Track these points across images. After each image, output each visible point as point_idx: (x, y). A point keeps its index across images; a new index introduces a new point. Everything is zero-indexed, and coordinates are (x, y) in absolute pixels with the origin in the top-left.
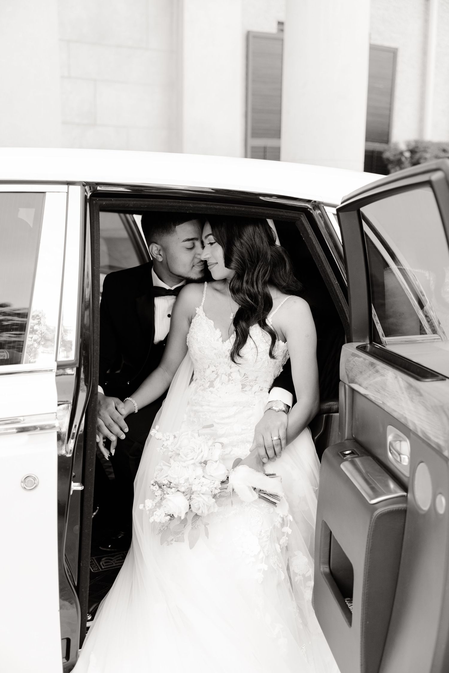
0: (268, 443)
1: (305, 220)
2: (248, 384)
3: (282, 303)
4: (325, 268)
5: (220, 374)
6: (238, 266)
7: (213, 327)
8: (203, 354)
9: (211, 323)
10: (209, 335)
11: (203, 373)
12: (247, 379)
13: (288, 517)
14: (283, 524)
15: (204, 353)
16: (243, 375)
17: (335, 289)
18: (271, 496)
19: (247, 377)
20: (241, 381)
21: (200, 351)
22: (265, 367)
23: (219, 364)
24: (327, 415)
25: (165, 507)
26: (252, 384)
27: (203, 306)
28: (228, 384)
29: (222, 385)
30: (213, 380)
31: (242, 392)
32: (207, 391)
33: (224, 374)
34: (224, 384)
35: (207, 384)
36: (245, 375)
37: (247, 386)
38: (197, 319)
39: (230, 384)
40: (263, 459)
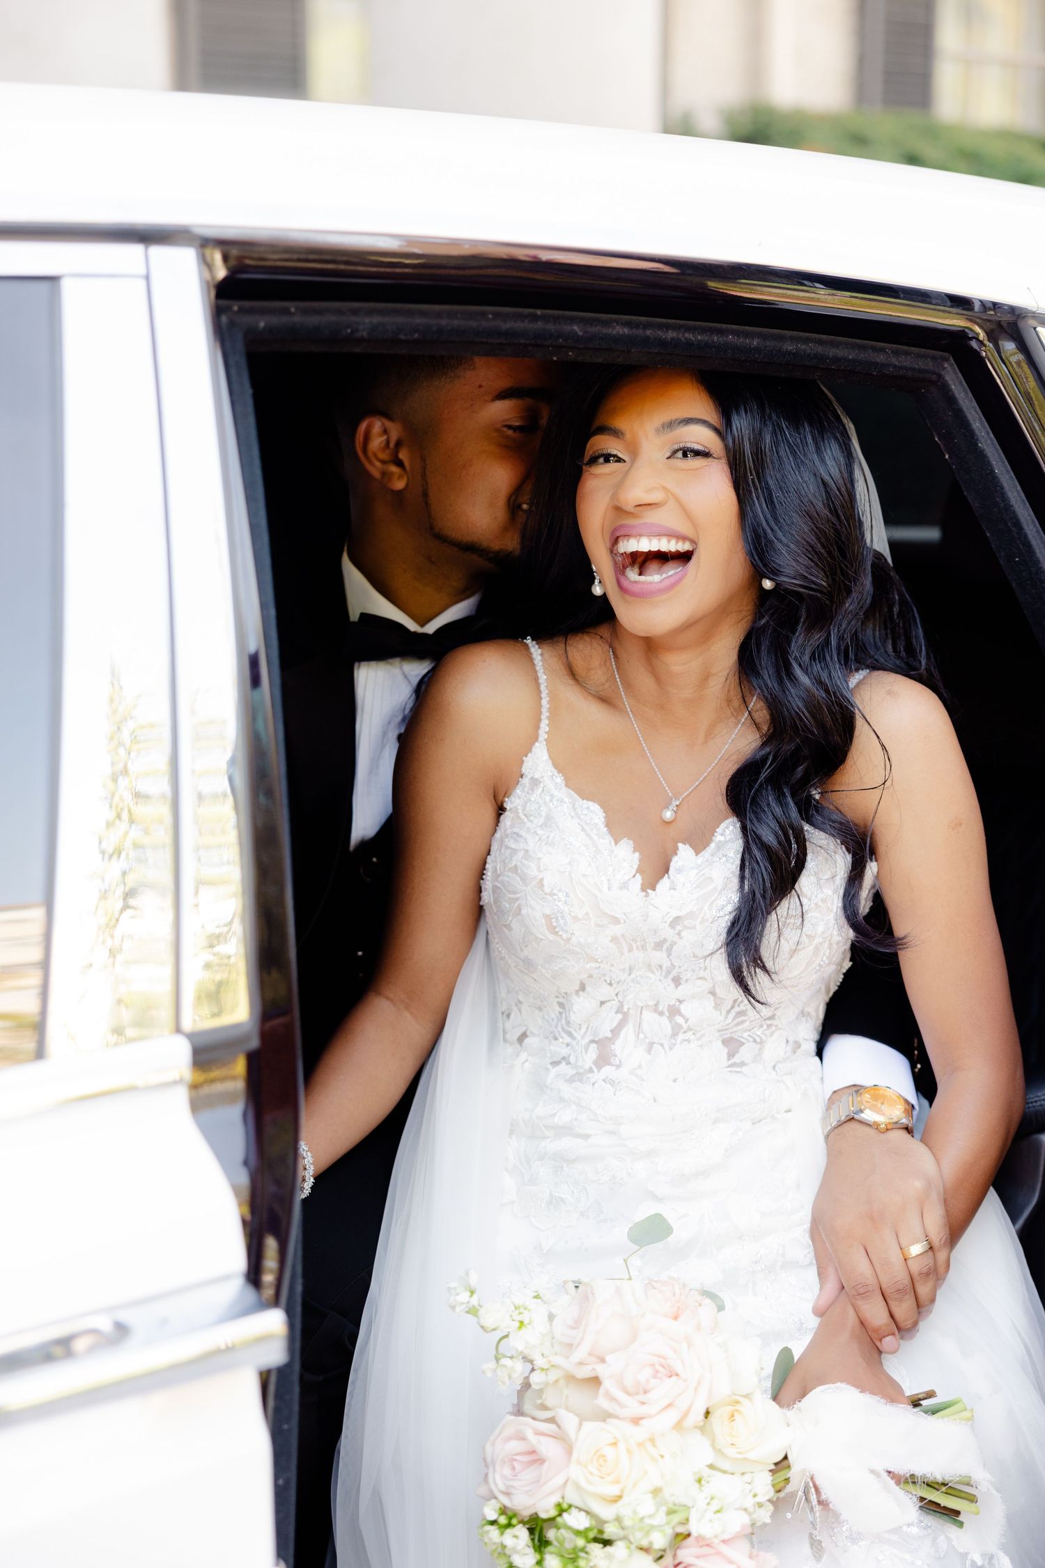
2: (745, 1035)
5: (631, 1012)
7: (603, 828)
8: (562, 942)
9: (595, 814)
10: (590, 865)
11: (558, 1009)
12: (743, 1018)
13: (995, 1560)
15: (569, 939)
16: (729, 1007)
18: (946, 1491)
20: (719, 1031)
21: (553, 930)
23: (627, 969)
26: (759, 1033)
27: (547, 744)
28: (675, 1044)
29: (652, 1053)
30: (610, 1035)
31: (731, 1072)
32: (593, 1080)
33: (649, 1006)
34: (660, 1047)
35: (586, 1053)
36: (736, 1006)
37: (743, 1044)
38: (530, 800)
39: (681, 1044)
40: (881, 1341)
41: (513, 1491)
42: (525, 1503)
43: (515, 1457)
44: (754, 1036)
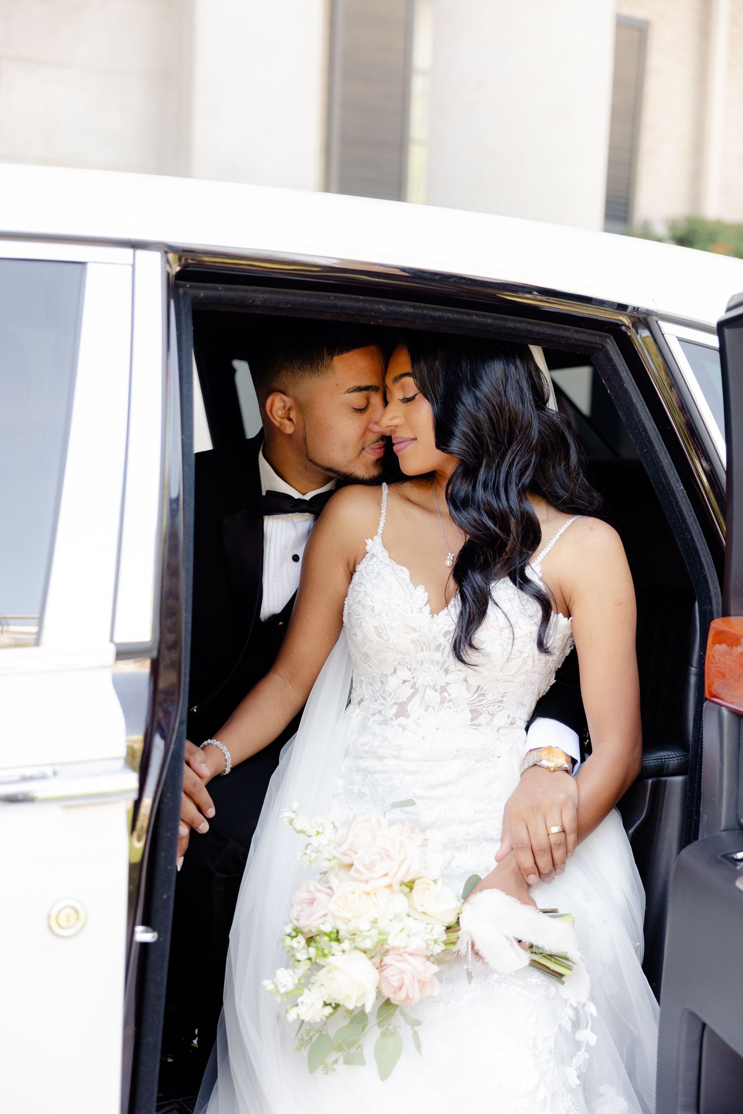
0: (540, 840)
1: (614, 351)
2: (484, 709)
3: (560, 530)
4: (658, 455)
5: (420, 688)
6: (468, 447)
7: (409, 581)
8: (384, 642)
9: (404, 573)
10: (400, 599)
11: (380, 684)
12: (483, 698)
13: (586, 1007)
14: (576, 1025)
15: (388, 640)
16: (474, 691)
17: (677, 503)
18: (553, 960)
19: (484, 695)
20: (468, 704)
21: (379, 634)
22: (525, 672)
24: (655, 779)
25: (322, 985)
26: (492, 710)
27: (381, 534)
28: (442, 709)
29: (428, 712)
30: (406, 701)
31: (471, 728)
32: (392, 724)
33: (431, 686)
34: (432, 709)
35: (391, 710)
36: (479, 690)
37: (482, 714)
38: (369, 565)
39: (445, 708)
40: (527, 876)
44: (490, 711)
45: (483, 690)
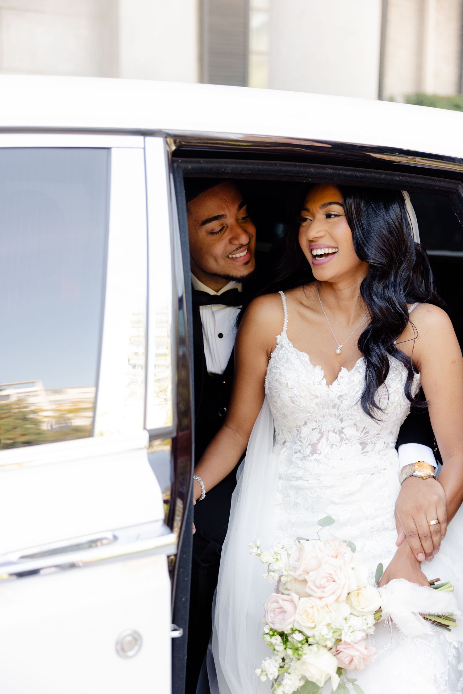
0: (424, 529)
2: (369, 441)
5: (324, 433)
7: (310, 363)
8: (297, 406)
9: (306, 357)
10: (305, 377)
11: (297, 432)
12: (368, 434)
15: (299, 405)
16: (362, 430)
18: (443, 617)
19: (368, 432)
20: (358, 439)
21: (293, 402)
23: (322, 416)
26: (374, 440)
27: (287, 331)
28: (341, 445)
29: (333, 448)
30: (316, 442)
31: (363, 455)
32: (310, 460)
33: (331, 430)
34: (336, 446)
35: (307, 449)
36: (364, 429)
37: (368, 444)
38: (280, 353)
39: (344, 445)
40: (417, 554)
41: (275, 622)
42: (279, 627)
43: (275, 610)
44: (372, 441)
45: (367, 429)
